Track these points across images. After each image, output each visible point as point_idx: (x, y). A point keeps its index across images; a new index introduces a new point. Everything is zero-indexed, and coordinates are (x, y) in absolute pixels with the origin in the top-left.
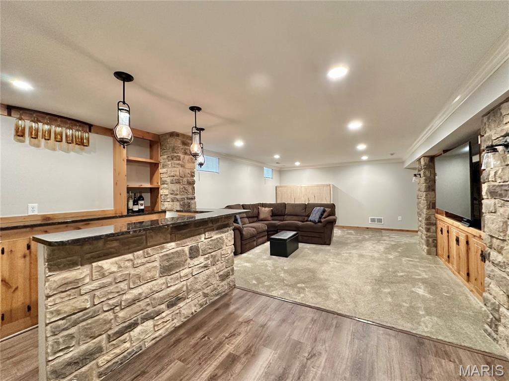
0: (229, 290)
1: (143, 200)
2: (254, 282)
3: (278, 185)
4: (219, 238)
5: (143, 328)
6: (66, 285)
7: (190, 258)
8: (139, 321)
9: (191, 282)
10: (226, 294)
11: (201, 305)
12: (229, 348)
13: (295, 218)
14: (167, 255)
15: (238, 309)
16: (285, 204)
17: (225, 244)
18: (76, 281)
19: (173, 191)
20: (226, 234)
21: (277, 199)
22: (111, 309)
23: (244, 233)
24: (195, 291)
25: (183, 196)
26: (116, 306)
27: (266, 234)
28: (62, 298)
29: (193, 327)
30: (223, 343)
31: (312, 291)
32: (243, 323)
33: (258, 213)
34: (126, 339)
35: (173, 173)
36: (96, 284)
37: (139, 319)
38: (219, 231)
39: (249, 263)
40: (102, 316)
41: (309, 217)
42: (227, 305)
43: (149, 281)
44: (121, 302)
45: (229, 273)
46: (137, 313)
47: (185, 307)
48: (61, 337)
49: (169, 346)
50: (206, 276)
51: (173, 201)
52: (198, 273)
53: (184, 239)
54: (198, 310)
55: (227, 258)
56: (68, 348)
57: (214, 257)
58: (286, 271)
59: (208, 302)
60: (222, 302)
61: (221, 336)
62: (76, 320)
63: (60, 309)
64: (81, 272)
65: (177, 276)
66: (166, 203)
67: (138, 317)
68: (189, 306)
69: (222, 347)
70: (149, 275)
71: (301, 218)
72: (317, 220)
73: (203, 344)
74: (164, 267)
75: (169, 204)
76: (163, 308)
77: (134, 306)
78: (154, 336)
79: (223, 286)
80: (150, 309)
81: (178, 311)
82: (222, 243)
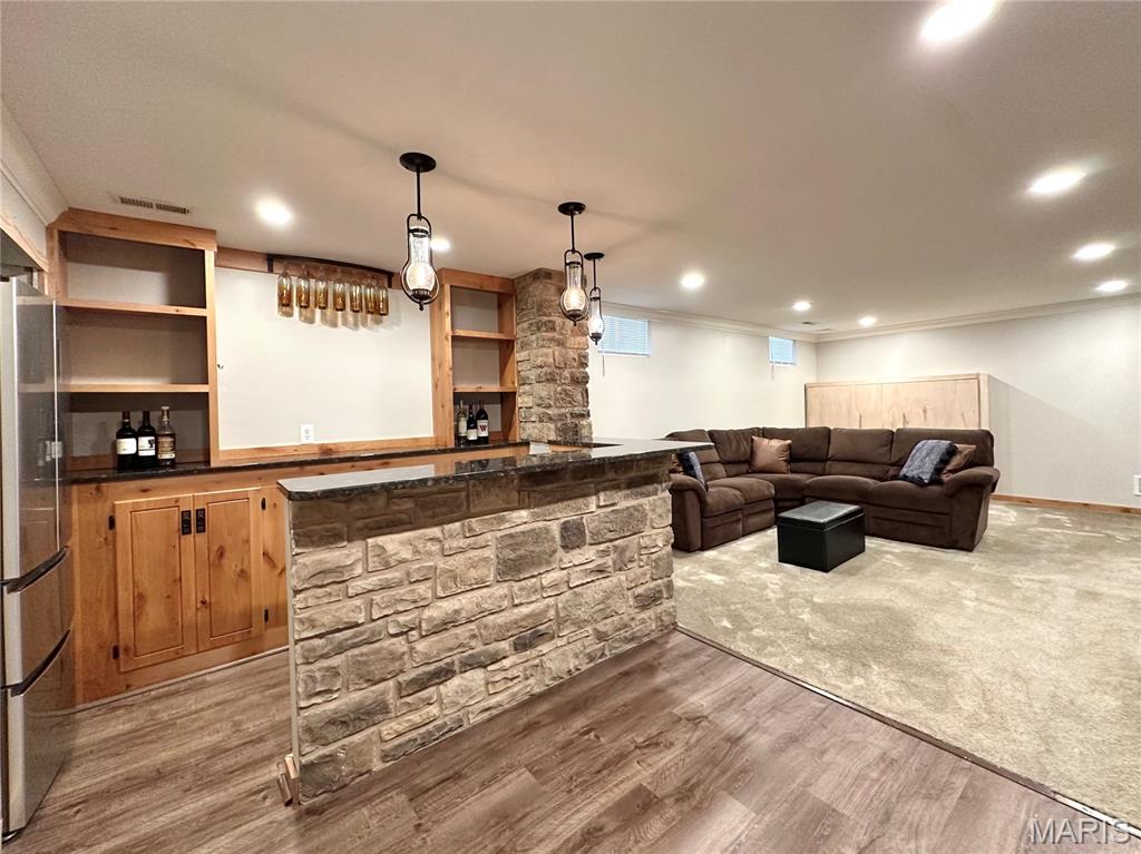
0: (660, 634)
1: (486, 418)
2: (726, 623)
3: (811, 379)
4: (633, 507)
5: (465, 682)
6: (322, 575)
7: (563, 547)
8: (456, 668)
9: (567, 601)
10: (652, 642)
11: (591, 658)
12: (639, 772)
13: (857, 468)
14: (511, 536)
15: (675, 682)
16: (830, 430)
17: (648, 522)
18: (339, 569)
19: (541, 398)
20: (651, 498)
21: (809, 419)
22: (401, 634)
23: (709, 500)
24: (575, 624)
25: (563, 411)
26: (412, 629)
27: (773, 505)
28: (318, 598)
29: (568, 702)
30: (626, 756)
31: (892, 676)
32: (683, 721)
33: (752, 452)
34: (430, 698)
35: (540, 359)
36: (373, 580)
37: (456, 662)
38: (634, 490)
39: (719, 574)
40: (386, 643)
41: (903, 466)
42: (650, 669)
43: (475, 586)
44: (420, 622)
45: (660, 592)
46: (451, 649)
47: (553, 655)
48: (320, 669)
49: (514, 732)
50: (601, 594)
51: (541, 421)
52: (583, 584)
53: (549, 503)
54: (584, 668)
55: (654, 556)
56: (329, 691)
57: (621, 551)
58: (817, 609)
59: (607, 652)
60: (639, 660)
61: (625, 740)
62: (341, 643)
63: (314, 616)
64: (346, 554)
65: (535, 583)
66: (529, 425)
67: (454, 657)
68: (563, 654)
69: (626, 765)
70: (473, 573)
71: (876, 470)
72: (926, 478)
73: (582, 747)
74: (505, 561)
75: (534, 428)
76: (504, 649)
77: (445, 634)
78: (485, 704)
79: (643, 621)
80: (479, 648)
81: (537, 661)
82: (643, 520)
